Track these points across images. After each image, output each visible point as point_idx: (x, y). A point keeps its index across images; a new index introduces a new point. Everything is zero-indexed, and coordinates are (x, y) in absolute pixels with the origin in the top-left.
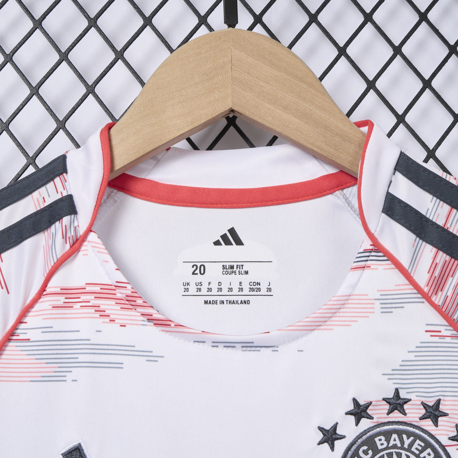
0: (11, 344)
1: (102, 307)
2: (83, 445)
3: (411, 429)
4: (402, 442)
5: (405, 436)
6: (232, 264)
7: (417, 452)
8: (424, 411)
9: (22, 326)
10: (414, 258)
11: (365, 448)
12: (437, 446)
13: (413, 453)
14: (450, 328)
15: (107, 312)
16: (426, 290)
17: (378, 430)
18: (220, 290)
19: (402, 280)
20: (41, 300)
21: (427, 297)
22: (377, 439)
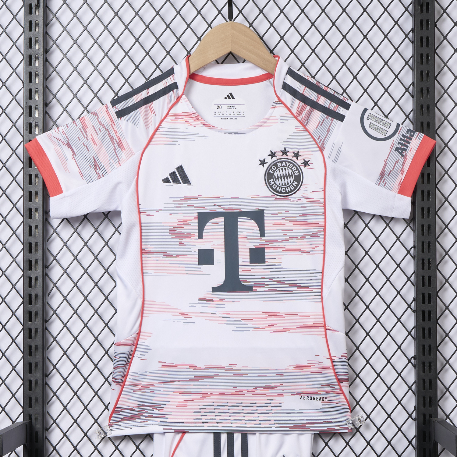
0: (157, 132)
1: (188, 120)
2: (182, 165)
3: (289, 160)
4: (286, 165)
5: (287, 163)
6: (231, 105)
7: (291, 168)
8: (294, 155)
9: (161, 126)
10: (292, 104)
11: (274, 166)
12: (297, 166)
13: (290, 168)
14: (303, 128)
15: (189, 122)
16: (296, 115)
17: (278, 161)
18: (227, 114)
19: (288, 112)
20: (167, 118)
21: (296, 117)
22: (278, 164)
